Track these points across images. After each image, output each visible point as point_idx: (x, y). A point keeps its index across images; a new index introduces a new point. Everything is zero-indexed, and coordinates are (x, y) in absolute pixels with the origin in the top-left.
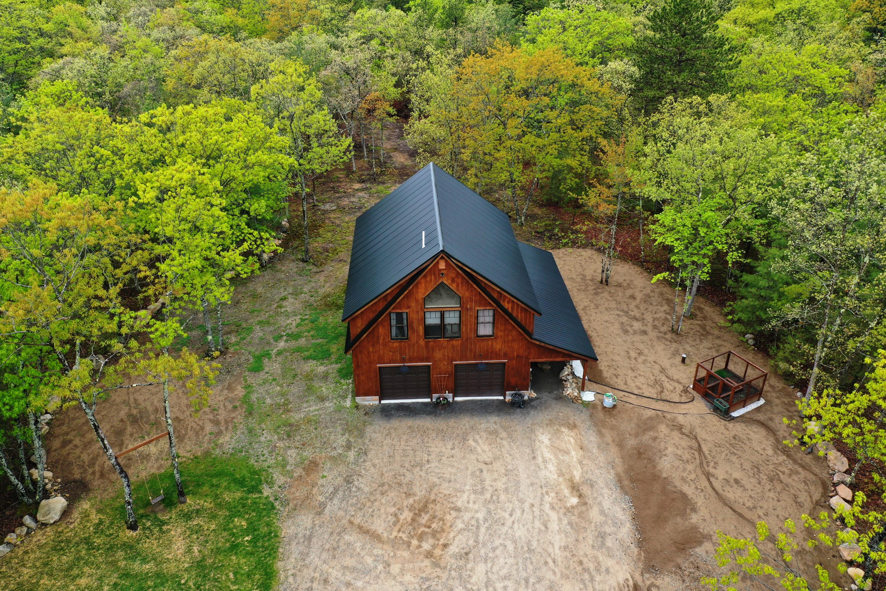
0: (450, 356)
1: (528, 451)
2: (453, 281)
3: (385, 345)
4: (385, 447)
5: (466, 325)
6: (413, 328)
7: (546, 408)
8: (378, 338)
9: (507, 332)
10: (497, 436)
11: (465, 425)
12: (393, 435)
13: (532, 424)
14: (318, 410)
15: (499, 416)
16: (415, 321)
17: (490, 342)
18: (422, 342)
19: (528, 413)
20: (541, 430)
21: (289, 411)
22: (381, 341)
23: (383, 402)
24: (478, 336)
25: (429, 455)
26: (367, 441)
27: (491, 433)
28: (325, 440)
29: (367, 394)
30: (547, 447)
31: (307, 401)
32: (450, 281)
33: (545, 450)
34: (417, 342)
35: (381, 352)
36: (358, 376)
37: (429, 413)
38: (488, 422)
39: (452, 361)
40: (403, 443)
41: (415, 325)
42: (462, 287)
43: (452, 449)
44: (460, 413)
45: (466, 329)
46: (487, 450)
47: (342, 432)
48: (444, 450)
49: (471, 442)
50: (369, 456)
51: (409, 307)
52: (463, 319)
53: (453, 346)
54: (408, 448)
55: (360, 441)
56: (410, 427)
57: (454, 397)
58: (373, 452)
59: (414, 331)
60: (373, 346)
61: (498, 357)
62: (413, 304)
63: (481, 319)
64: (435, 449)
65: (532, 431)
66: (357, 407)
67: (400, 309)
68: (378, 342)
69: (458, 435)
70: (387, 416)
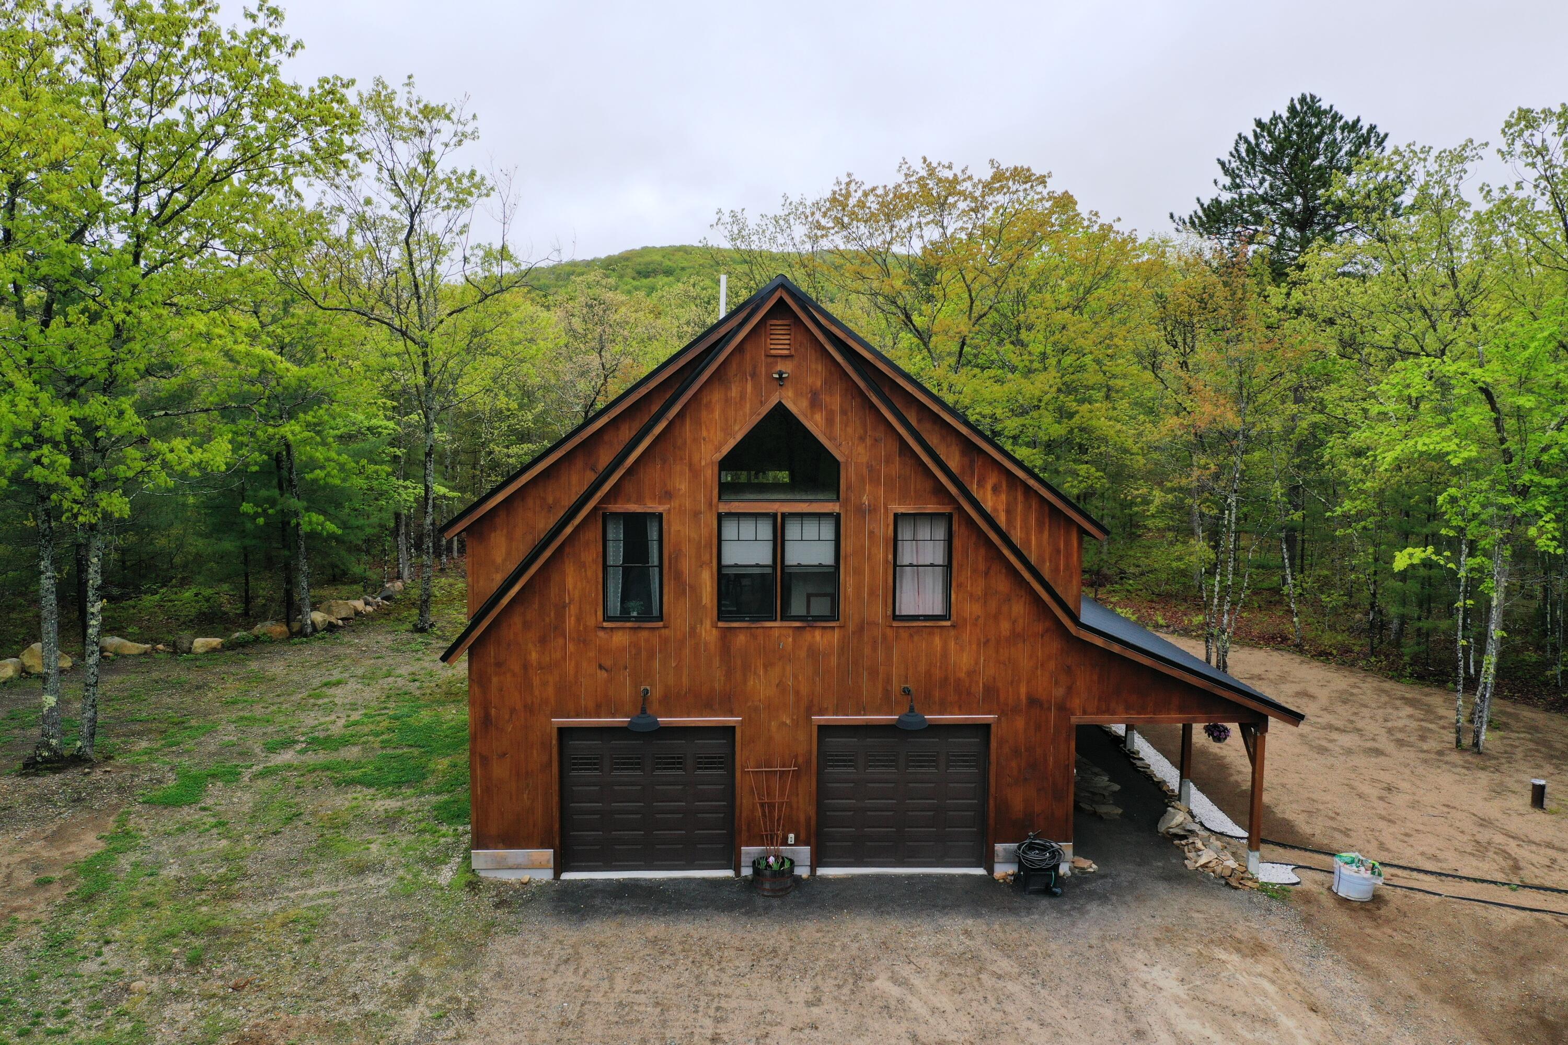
0: (804, 690)
1: (1108, 1012)
2: (815, 403)
3: (583, 640)
4: (552, 995)
5: (858, 572)
6: (678, 576)
7: (1140, 899)
8: (561, 609)
9: (993, 605)
10: (980, 970)
11: (856, 938)
12: (589, 961)
13: (1103, 938)
14: (333, 895)
15: (977, 915)
16: (686, 549)
17: (937, 641)
18: (709, 632)
19: (1082, 911)
20: (1141, 955)
21: (229, 897)
22: (570, 622)
23: (567, 876)
24: (895, 617)
25: (718, 1020)
26: (485, 978)
27: (956, 960)
28: (327, 972)
29: (510, 840)
30: (1178, 1001)
31: (304, 875)
32: (804, 403)
33: (1173, 1011)
34: (693, 630)
35: (570, 667)
36: (485, 761)
37: (728, 907)
38: (939, 930)
39: (809, 711)
40: (620, 984)
41: (686, 566)
42: (845, 424)
43: (809, 1004)
44: (839, 907)
45: (858, 589)
46: (949, 1007)
47: (398, 950)
48: (778, 1005)
49: (883, 984)
50: (483, 1023)
51: (668, 495)
52: (847, 546)
53: (813, 653)
54: (642, 998)
55: (458, 976)
56: (655, 941)
57: (817, 861)
58: (498, 1009)
59: (680, 593)
60: (543, 641)
61: (964, 702)
62: (682, 485)
63: (907, 555)
64: (746, 1004)
65: (1109, 957)
66: (473, 886)
67: (640, 500)
68: (558, 629)
69: (832, 966)
70: (574, 911)
